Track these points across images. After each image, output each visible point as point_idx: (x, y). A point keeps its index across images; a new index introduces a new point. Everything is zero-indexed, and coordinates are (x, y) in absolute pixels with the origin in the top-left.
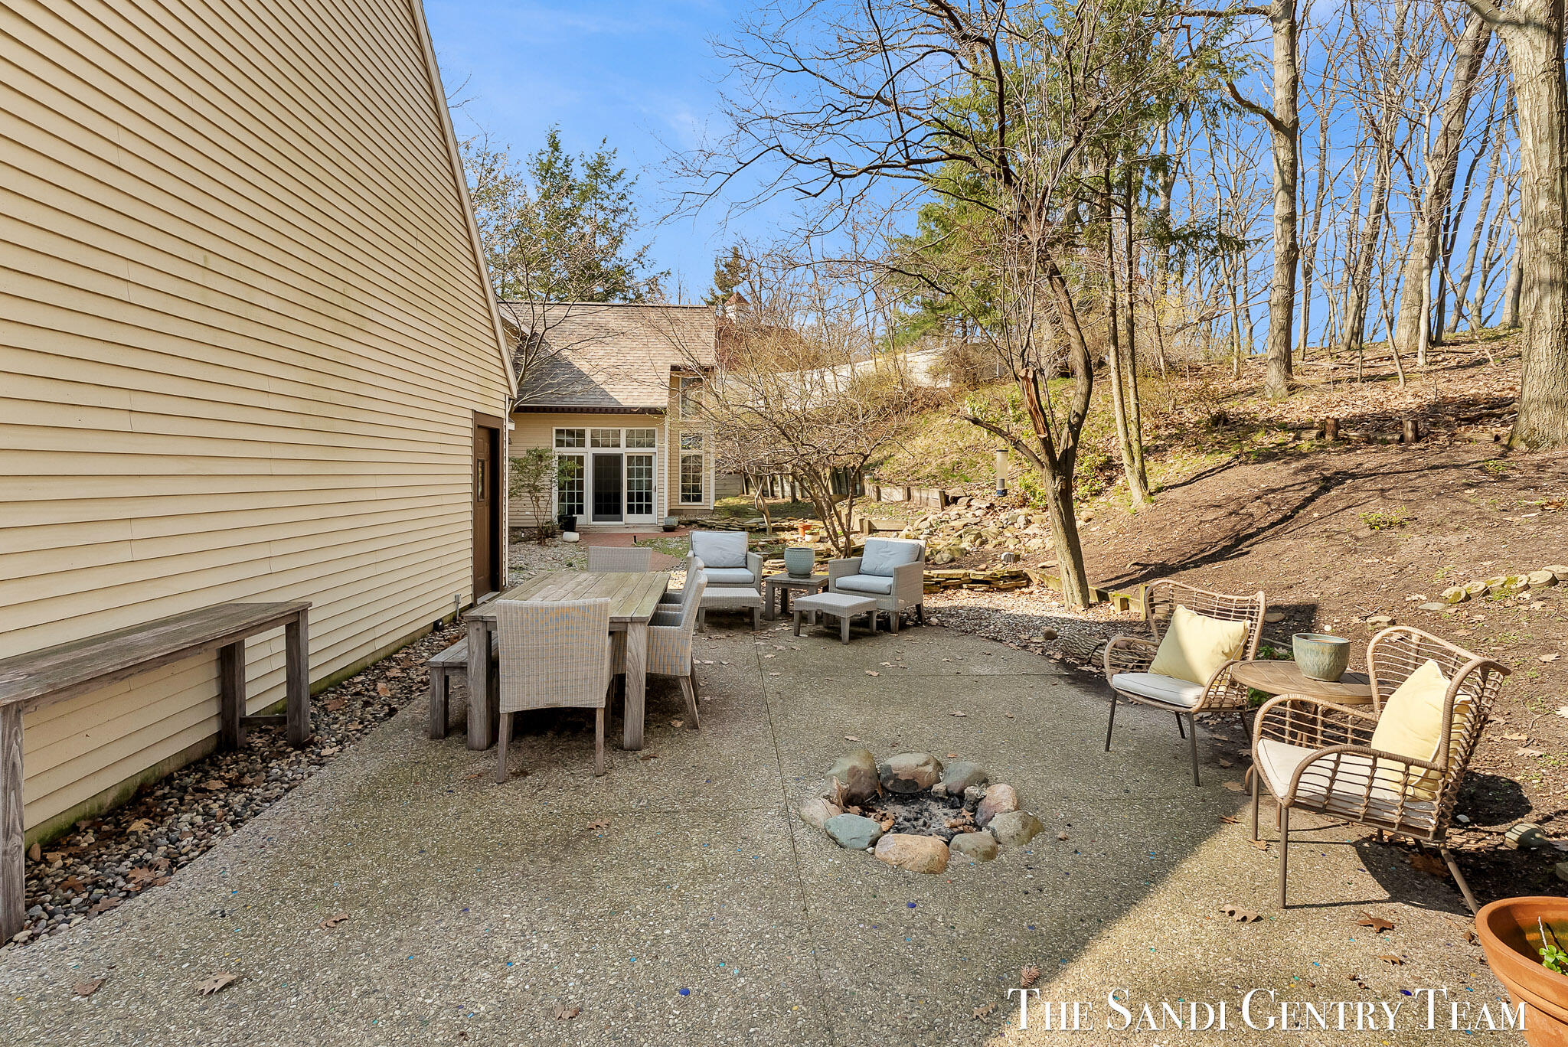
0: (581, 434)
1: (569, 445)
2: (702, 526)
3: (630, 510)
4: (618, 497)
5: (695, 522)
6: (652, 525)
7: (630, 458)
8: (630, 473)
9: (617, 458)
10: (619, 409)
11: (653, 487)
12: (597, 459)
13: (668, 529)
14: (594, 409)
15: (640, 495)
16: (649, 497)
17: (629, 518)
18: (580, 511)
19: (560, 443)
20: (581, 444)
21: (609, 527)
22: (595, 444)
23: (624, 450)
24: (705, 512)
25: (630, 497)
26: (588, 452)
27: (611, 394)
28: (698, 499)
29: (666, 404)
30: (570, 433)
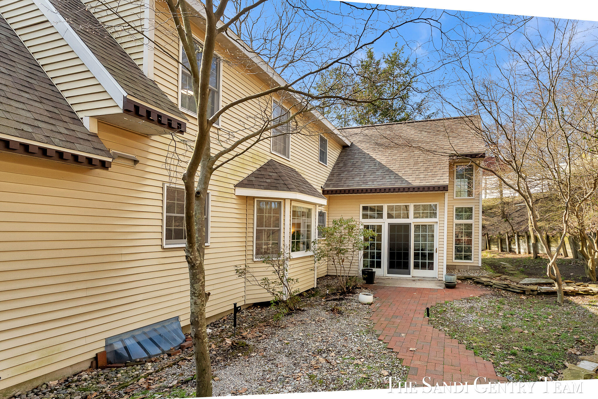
0: (380, 209)
1: (372, 217)
2: (478, 283)
3: (416, 266)
4: (407, 255)
5: (470, 278)
6: (433, 279)
7: (417, 227)
8: (416, 236)
9: (407, 227)
10: (409, 188)
11: (435, 249)
12: (392, 227)
13: (450, 286)
14: (390, 189)
15: (424, 255)
16: (431, 256)
17: (415, 273)
18: (379, 265)
19: (365, 216)
20: (380, 216)
21: (400, 279)
22: (390, 216)
23: (412, 220)
24: (474, 268)
25: (416, 255)
26: (385, 223)
27: (403, 177)
28: (468, 257)
29: (448, 182)
30: (372, 209)
